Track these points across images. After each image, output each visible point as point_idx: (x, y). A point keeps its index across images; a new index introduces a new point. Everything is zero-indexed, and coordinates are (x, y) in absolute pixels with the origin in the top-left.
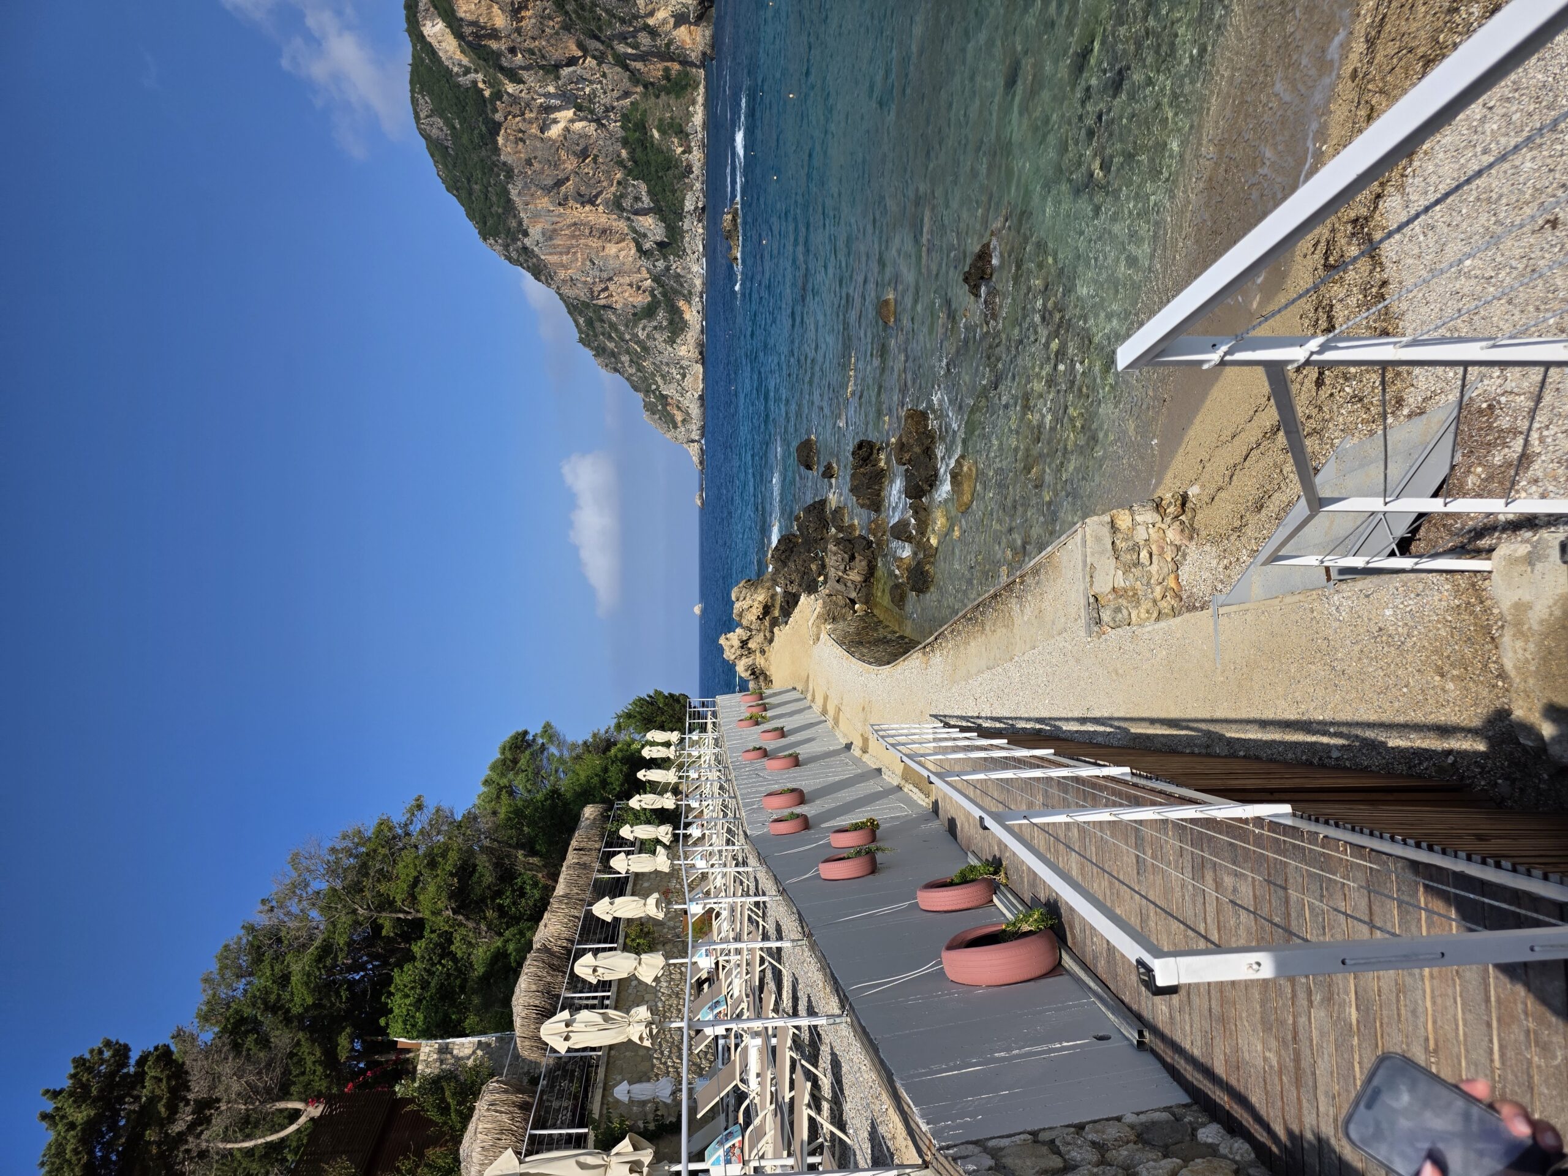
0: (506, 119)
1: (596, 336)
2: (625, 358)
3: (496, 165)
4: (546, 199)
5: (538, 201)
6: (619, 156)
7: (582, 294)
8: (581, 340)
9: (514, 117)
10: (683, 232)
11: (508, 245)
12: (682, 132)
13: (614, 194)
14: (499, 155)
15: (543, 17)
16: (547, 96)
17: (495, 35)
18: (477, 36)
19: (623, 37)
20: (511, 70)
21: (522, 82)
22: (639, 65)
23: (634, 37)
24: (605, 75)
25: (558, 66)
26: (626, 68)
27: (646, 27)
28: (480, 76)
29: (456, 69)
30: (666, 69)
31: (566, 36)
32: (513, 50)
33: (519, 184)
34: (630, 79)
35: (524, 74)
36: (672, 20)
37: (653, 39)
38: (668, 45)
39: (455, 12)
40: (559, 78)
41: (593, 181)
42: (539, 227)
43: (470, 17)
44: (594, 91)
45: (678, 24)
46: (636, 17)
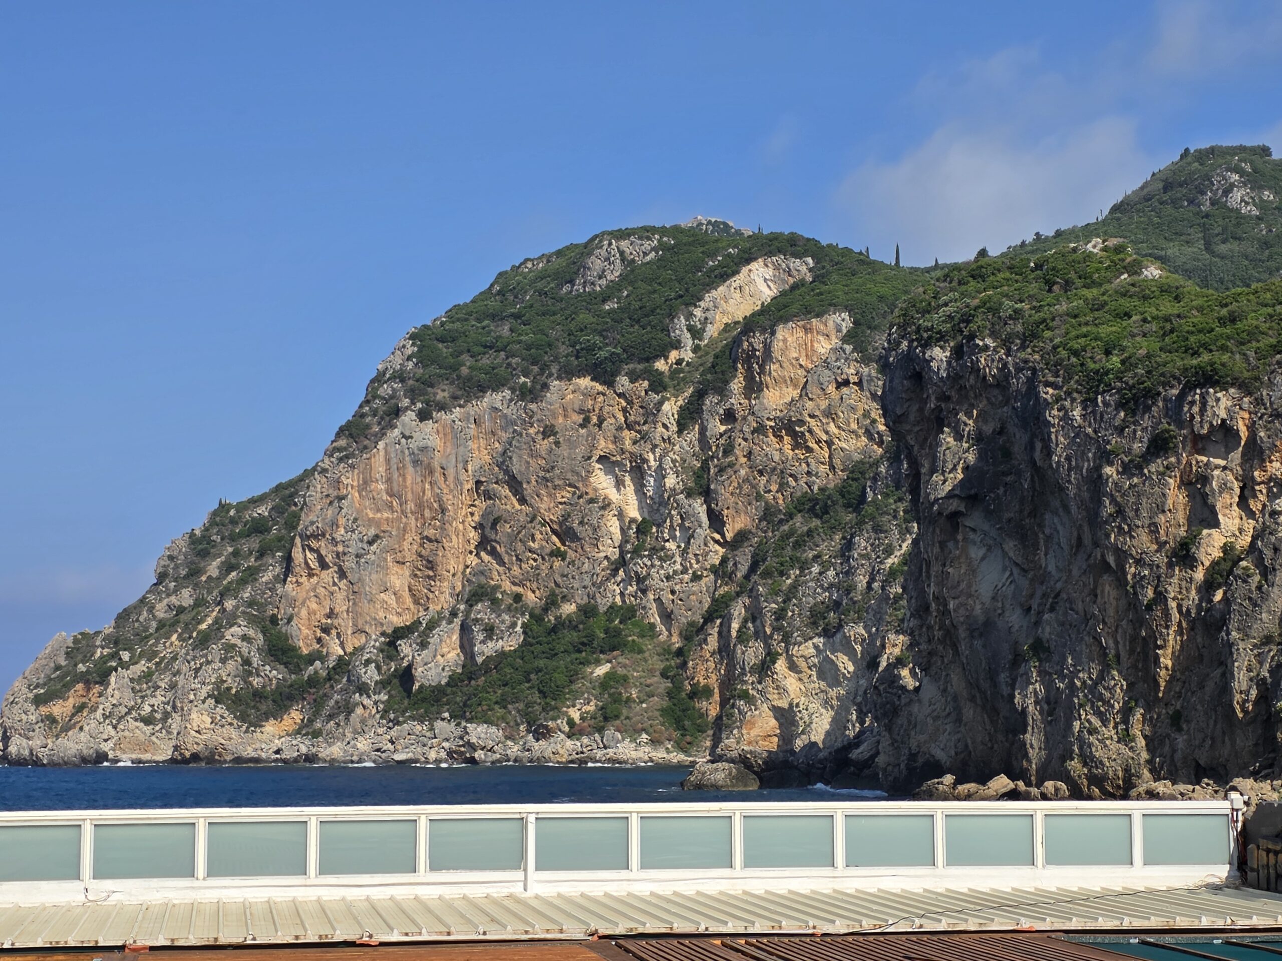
0: (620, 395)
1: (233, 538)
2: (186, 597)
3: (542, 370)
4: (488, 458)
5: (483, 443)
6: (564, 598)
7: (312, 517)
8: (223, 507)
9: (624, 410)
10: (432, 721)
11: (402, 381)
12: (606, 719)
13: (497, 588)
14: (559, 378)
15: (782, 473)
16: (661, 474)
17: (753, 388)
18: (749, 357)
19: (754, 615)
20: (700, 411)
21: (682, 428)
22: (713, 642)
23: (757, 636)
24: (696, 578)
25: (707, 494)
26: (709, 618)
27: (771, 657)
28: (688, 355)
29: (698, 312)
30: (707, 692)
31: (755, 510)
32: (729, 416)
33: (511, 411)
34: (691, 624)
35: (693, 435)
36: (784, 704)
37: (753, 670)
38: (745, 695)
39: (785, 320)
40: (689, 495)
41: (520, 547)
42: (435, 441)
43: (777, 346)
44: (670, 557)
45: (778, 712)
46: (787, 639)
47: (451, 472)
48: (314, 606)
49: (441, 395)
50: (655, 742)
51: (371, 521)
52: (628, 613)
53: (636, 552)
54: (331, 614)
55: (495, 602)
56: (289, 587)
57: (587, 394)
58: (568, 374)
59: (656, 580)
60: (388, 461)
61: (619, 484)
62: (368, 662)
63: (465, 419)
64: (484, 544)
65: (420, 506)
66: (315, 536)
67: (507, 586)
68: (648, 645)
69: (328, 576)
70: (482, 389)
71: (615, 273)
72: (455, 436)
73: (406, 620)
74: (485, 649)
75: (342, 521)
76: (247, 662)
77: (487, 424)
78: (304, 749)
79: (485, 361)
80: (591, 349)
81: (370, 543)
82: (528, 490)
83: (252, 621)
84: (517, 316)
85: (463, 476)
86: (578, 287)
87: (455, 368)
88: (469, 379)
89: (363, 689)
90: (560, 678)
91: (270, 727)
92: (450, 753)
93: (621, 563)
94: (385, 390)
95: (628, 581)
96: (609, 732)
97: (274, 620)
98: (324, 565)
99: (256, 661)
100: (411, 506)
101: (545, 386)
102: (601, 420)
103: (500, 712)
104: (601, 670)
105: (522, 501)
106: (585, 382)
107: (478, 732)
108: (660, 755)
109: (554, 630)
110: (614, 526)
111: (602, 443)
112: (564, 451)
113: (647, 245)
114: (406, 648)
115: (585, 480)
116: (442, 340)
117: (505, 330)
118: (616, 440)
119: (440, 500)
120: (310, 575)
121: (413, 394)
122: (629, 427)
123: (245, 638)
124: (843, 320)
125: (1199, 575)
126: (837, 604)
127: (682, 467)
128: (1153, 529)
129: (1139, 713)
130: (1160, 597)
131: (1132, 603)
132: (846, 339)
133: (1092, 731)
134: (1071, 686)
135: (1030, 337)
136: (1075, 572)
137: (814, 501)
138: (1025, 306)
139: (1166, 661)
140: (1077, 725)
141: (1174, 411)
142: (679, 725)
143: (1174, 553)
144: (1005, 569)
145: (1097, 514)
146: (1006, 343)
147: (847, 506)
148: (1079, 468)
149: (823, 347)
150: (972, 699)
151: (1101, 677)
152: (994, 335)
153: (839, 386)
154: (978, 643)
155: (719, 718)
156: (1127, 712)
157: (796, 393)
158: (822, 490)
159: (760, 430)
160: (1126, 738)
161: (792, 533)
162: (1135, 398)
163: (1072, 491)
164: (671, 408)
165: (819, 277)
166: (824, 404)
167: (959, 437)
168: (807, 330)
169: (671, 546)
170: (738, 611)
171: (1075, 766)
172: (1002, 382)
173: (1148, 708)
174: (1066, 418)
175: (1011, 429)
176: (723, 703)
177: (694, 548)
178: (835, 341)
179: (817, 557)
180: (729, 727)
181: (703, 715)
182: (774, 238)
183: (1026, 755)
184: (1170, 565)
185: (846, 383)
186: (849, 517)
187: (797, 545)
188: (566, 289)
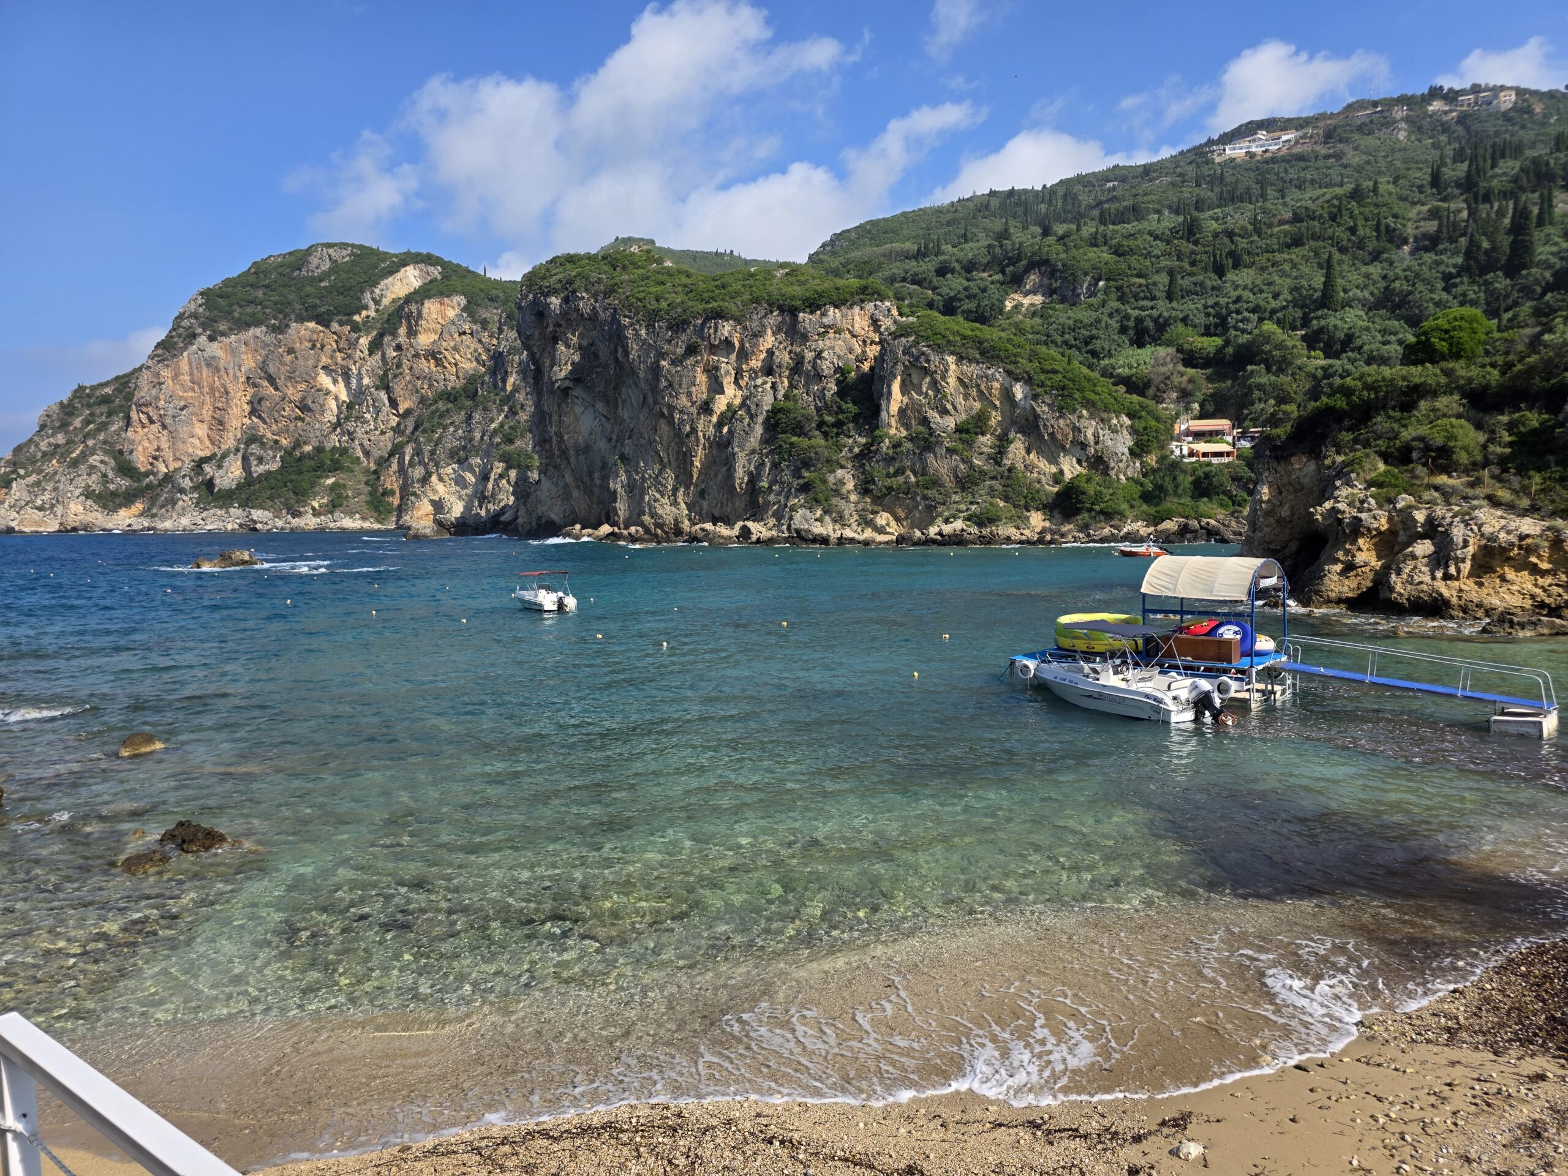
0: (333, 333)
1: (89, 406)
2: (60, 439)
3: (285, 317)
4: (254, 365)
5: (250, 356)
6: (305, 443)
7: (142, 394)
8: (81, 388)
9: (336, 342)
10: (227, 508)
11: (196, 318)
12: (334, 507)
13: (263, 436)
14: (296, 322)
15: (430, 379)
16: (360, 377)
17: (412, 333)
18: (409, 316)
19: (418, 452)
20: (381, 344)
21: (371, 353)
22: (395, 466)
23: (420, 463)
24: (383, 433)
25: (388, 389)
26: (392, 454)
27: (428, 474)
28: (372, 314)
29: (377, 291)
30: (393, 493)
31: (415, 398)
32: (398, 348)
33: (267, 339)
34: (381, 457)
35: (378, 356)
36: (436, 498)
37: (418, 481)
38: (414, 494)
39: (429, 297)
40: (377, 389)
41: (276, 414)
42: (220, 353)
43: (425, 311)
44: (367, 422)
45: (433, 503)
46: (437, 465)
47: (231, 372)
48: (146, 444)
49: (222, 327)
50: (363, 518)
51: (181, 398)
52: (344, 451)
53: (347, 418)
54: (158, 449)
55: (263, 444)
56: (130, 434)
57: (313, 331)
58: (301, 320)
59: (360, 432)
60: (190, 364)
61: (335, 382)
62: (184, 476)
63: (239, 341)
64: (253, 412)
65: (212, 390)
66: (146, 405)
67: (269, 435)
68: (357, 468)
69: (155, 428)
70: (248, 325)
71: (326, 266)
72: (233, 351)
73: (208, 453)
74: (258, 470)
75: (162, 397)
76: (105, 475)
77: (252, 345)
78: (146, 524)
79: (249, 310)
80: (314, 307)
81: (182, 409)
82: (280, 383)
83: (106, 452)
84: (267, 287)
85: (239, 374)
86: (304, 273)
87: (230, 313)
88: (239, 319)
89: (182, 491)
90: (306, 485)
91: (123, 512)
92: (241, 525)
93: (338, 424)
94: (186, 323)
95: (343, 434)
96: (337, 514)
97: (121, 452)
98: (152, 422)
99: (111, 475)
100: (206, 389)
101: (288, 326)
102: (322, 347)
103: (270, 503)
104: (330, 481)
105: (276, 389)
106: (312, 325)
107: (257, 514)
108: (367, 525)
109: (300, 459)
110: (333, 404)
111: (324, 359)
112: (301, 362)
113: (344, 253)
114: (208, 469)
115: (315, 379)
116: (220, 297)
117: (260, 294)
118: (332, 357)
119: (224, 387)
120: (143, 427)
121: (204, 327)
122: (340, 351)
123: (102, 462)
124: (462, 300)
125: (714, 419)
126: (464, 448)
127: (372, 373)
128: (689, 394)
129: (682, 491)
130: (694, 430)
131: (678, 434)
132: (464, 309)
133: (656, 500)
134: (643, 477)
135: (610, 292)
136: (642, 418)
137: (449, 394)
138: (603, 276)
139: (697, 464)
140: (647, 498)
141: (700, 331)
142: (377, 509)
143: (701, 407)
144: (595, 418)
145: (657, 387)
146: (595, 296)
147: (468, 397)
148: (645, 362)
149: (451, 313)
150: (578, 487)
151: (660, 472)
152: (586, 290)
153: (460, 334)
154: (582, 457)
155: (400, 506)
156: (675, 490)
157: (436, 337)
158: (453, 388)
159: (416, 355)
160: (675, 503)
161: (437, 410)
162: (677, 325)
163: (642, 375)
164: (364, 341)
165: (445, 277)
166: (452, 344)
167: (568, 346)
168: (442, 304)
169: (368, 416)
170: (409, 450)
171: (647, 519)
172: (593, 317)
173: (687, 488)
174: (637, 335)
175: (597, 343)
176: (402, 499)
177: (381, 417)
178: (457, 311)
179: (452, 423)
180: (406, 511)
181: (391, 504)
182: (418, 255)
183: (617, 514)
184: (699, 414)
185: (464, 333)
186: (469, 403)
187: (440, 417)
188: (296, 273)
